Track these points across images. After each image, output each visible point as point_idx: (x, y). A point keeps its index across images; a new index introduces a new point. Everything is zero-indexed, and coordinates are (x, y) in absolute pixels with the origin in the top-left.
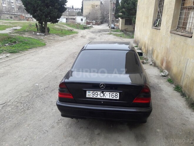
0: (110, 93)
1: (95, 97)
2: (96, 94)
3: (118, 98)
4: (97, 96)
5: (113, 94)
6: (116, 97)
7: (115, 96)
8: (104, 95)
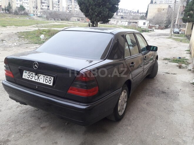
0: (44, 77)
1: (30, 79)
2: (32, 75)
3: (51, 84)
4: (31, 78)
5: (47, 78)
6: (50, 82)
7: (48, 80)
8: (38, 78)
